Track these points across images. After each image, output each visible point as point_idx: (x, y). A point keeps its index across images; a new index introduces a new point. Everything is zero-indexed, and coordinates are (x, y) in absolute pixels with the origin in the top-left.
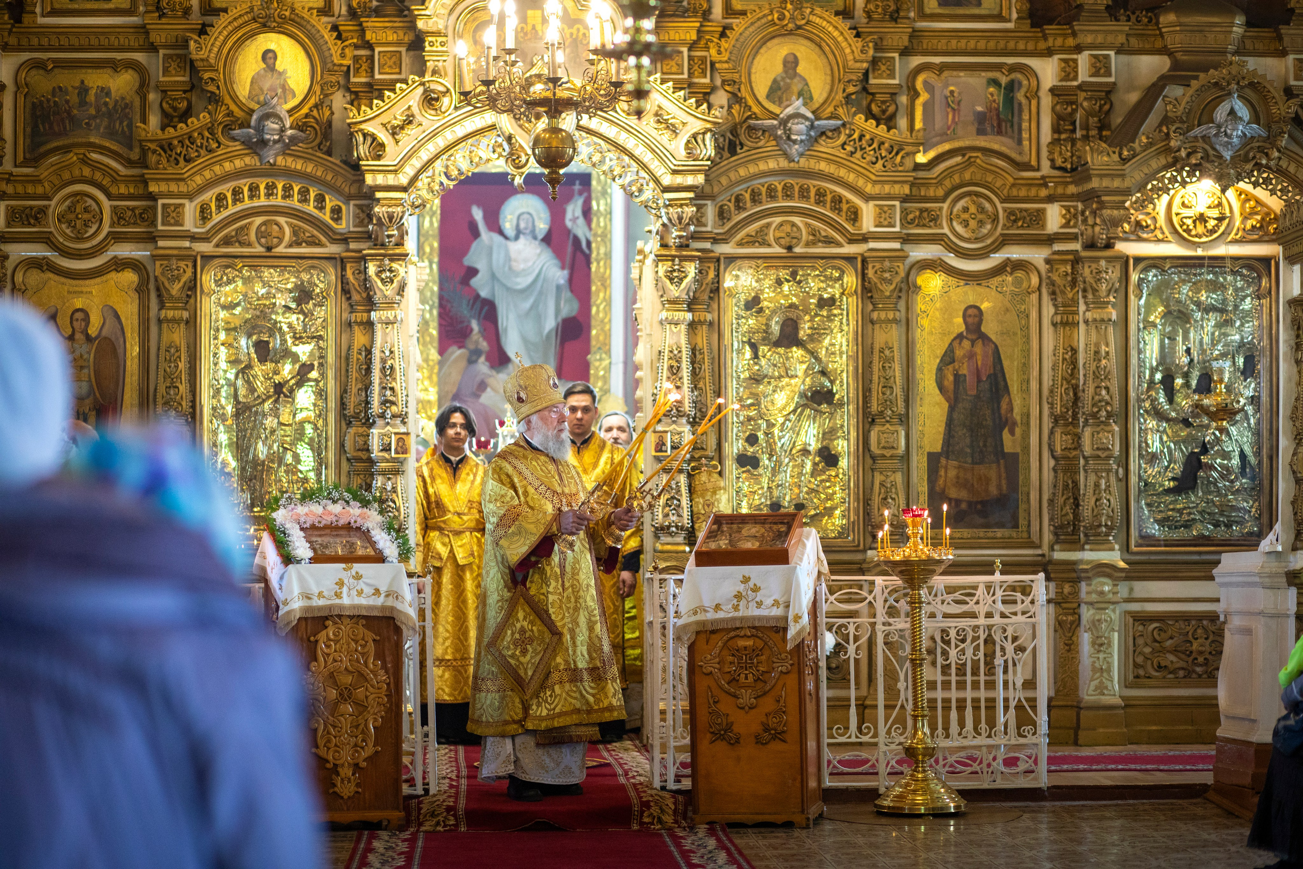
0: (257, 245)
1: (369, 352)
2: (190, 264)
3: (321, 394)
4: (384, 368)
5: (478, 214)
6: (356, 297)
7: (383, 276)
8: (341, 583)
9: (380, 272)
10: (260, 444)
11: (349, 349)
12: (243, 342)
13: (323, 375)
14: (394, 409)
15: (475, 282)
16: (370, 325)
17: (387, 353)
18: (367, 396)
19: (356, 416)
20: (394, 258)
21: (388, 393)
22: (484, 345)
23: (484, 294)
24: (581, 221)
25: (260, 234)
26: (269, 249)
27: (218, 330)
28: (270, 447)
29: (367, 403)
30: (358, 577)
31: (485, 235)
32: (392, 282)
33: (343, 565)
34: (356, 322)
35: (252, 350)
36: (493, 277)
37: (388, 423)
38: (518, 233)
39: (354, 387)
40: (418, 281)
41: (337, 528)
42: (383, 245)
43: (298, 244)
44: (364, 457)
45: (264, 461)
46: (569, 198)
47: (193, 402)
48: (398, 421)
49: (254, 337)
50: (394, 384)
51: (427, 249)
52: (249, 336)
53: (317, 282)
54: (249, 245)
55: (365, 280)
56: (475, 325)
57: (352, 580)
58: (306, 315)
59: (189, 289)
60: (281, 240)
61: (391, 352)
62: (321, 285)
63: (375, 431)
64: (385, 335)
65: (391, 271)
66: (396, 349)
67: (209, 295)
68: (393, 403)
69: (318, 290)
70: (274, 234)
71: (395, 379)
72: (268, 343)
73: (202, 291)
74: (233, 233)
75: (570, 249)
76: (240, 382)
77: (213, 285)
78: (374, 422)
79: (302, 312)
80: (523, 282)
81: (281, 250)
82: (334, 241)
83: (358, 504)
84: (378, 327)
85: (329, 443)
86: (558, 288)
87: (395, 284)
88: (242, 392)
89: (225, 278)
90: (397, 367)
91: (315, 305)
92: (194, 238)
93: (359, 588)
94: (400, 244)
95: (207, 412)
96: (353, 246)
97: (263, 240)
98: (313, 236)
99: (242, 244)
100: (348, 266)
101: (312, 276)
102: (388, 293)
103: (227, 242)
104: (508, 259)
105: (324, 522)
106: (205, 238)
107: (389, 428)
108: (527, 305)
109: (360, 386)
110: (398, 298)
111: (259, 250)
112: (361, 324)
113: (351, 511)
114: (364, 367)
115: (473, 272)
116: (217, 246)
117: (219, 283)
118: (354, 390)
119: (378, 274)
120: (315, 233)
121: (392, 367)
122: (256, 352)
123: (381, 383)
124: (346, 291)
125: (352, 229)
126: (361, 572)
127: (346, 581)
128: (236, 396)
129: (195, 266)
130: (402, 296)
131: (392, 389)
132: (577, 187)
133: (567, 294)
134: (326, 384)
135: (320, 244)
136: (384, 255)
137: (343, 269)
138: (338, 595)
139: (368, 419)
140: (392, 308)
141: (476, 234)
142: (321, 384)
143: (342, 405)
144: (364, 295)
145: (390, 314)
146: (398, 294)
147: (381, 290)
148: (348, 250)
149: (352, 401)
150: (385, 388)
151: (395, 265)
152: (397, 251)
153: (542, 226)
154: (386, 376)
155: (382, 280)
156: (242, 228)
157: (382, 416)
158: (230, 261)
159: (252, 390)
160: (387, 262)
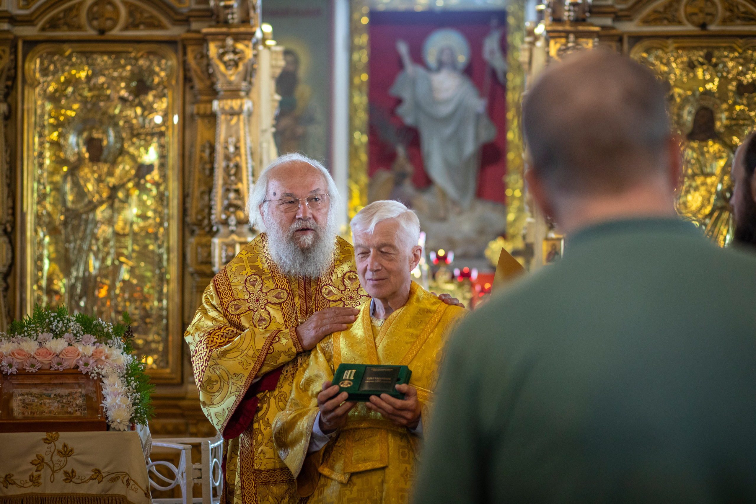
0: (88, 28)
1: (213, 149)
2: (8, 50)
3: (161, 198)
4: (228, 166)
5: (403, 48)
6: (198, 85)
7: (227, 58)
8: (39, 462)
9: (224, 54)
10: (92, 257)
11: (192, 146)
12: (72, 139)
13: (164, 177)
14: (241, 215)
15: (402, 110)
16: (212, 117)
17: (232, 149)
18: (210, 200)
19: (199, 224)
20: (238, 37)
21: (232, 195)
22: (409, 168)
23: (409, 120)
24: (498, 55)
25: (92, 17)
26: (102, 32)
27: (43, 127)
28: (104, 260)
29: (210, 208)
30: (66, 452)
31: (411, 68)
32: (236, 65)
33: (43, 435)
34: (198, 114)
35: (84, 150)
36: (418, 106)
37: (232, 232)
38: (441, 65)
39: (196, 191)
40: (273, 67)
41: (58, 374)
42: (226, 23)
43: (135, 26)
44: (208, 271)
45: (96, 277)
46: (486, 33)
47: (14, 208)
48: (245, 229)
49: (85, 135)
50: (240, 186)
51: (356, 81)
52: (79, 134)
53: (157, 69)
54: (79, 28)
55: (208, 65)
56: (401, 151)
57: (56, 458)
58: (144, 109)
59: (8, 78)
60: (115, 22)
61: (237, 148)
62: (163, 74)
63: (216, 241)
64: (229, 127)
65: (235, 52)
66: (242, 145)
67: (33, 86)
68: (238, 208)
69: (156, 80)
70: (108, 15)
71: (240, 180)
72: (100, 141)
73: (24, 81)
74: (61, 15)
75: (488, 80)
76: (68, 187)
77: (38, 75)
78: (218, 230)
79: (140, 104)
80: (445, 110)
81: (116, 32)
82: (176, 22)
83: (93, 339)
84: (222, 118)
85: (172, 256)
86: (478, 116)
87: (241, 67)
88: (70, 198)
89: (52, 67)
90: (243, 165)
91: (155, 96)
92: (13, 20)
93: (68, 468)
94: (246, 21)
95: (30, 219)
96: (195, 26)
97: (95, 23)
98: (152, 17)
99: (71, 27)
100: (189, 49)
101: (151, 62)
102: (233, 78)
103: (53, 24)
104: (431, 89)
105: (39, 365)
106: (28, 21)
107: (234, 237)
108: (448, 131)
109: (203, 188)
110: (244, 85)
111: (91, 33)
112: (204, 116)
113: (81, 348)
114: (208, 166)
115: (399, 101)
116: (43, 29)
117: (45, 72)
118: (197, 194)
119: (221, 56)
120: (155, 13)
121: (237, 167)
122: (88, 150)
123: (225, 183)
124: (187, 79)
125: (194, 6)
126: (70, 445)
127: (47, 459)
128: (64, 202)
129: (15, 53)
130: (250, 83)
131: (237, 191)
132: (494, 22)
133: (485, 121)
134: (166, 188)
135: (160, 26)
136: (227, 35)
137: (185, 54)
138: (34, 481)
139: (211, 227)
140: (238, 97)
141: (400, 66)
142: (162, 188)
143: (184, 211)
144: (208, 83)
145: (235, 104)
146: (245, 79)
147: (224, 75)
148: (189, 31)
149: (194, 205)
150: (228, 190)
151: (240, 46)
152: (242, 29)
153: (462, 59)
154: (229, 175)
155: (225, 63)
156: (70, 9)
157: (225, 223)
158: (56, 46)
159: (81, 193)
160: (230, 42)
